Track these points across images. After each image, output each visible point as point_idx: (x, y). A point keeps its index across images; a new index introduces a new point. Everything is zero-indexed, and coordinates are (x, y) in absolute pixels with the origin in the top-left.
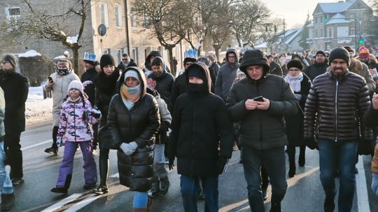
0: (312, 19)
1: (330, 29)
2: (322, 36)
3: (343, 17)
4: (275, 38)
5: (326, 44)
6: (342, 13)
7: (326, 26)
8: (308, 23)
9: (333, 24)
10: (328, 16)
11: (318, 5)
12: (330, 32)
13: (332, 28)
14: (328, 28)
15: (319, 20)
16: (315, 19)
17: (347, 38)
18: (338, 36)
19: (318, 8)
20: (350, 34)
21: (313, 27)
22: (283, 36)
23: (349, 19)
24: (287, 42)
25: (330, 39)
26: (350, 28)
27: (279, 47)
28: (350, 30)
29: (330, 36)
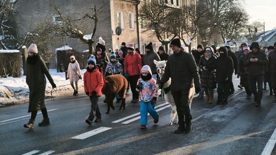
24: (266, 40)
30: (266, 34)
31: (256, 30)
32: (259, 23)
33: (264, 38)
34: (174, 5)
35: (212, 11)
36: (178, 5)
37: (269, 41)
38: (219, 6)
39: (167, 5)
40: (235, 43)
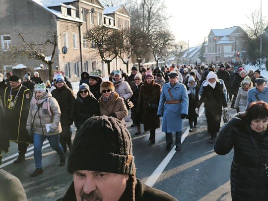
0: (207, 40)
1: (219, 47)
2: (213, 52)
3: (228, 39)
4: (181, 54)
5: (216, 57)
6: (228, 36)
7: (216, 45)
8: (204, 43)
9: (221, 44)
10: (217, 38)
11: (211, 30)
12: (219, 50)
13: (221, 46)
14: (218, 46)
15: (212, 40)
16: (210, 40)
17: (230, 54)
18: (225, 52)
19: (212, 32)
20: (232, 51)
21: (207, 46)
22: (187, 52)
23: (232, 40)
24: (190, 56)
25: (219, 54)
26: (233, 46)
27: (185, 60)
28: (233, 48)
29: (219, 52)
30: (190, 51)
31: (182, 48)
32: (184, 41)
33: (188, 54)
34: (111, 26)
35: (144, 30)
36: (114, 25)
37: (192, 57)
38: (149, 25)
39: (105, 25)
40: (164, 60)
